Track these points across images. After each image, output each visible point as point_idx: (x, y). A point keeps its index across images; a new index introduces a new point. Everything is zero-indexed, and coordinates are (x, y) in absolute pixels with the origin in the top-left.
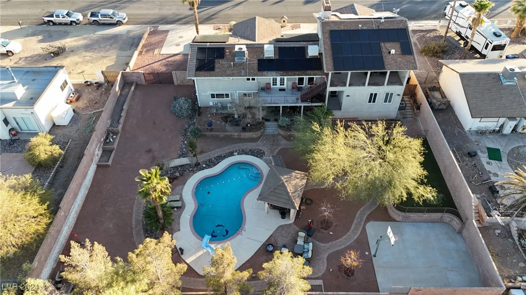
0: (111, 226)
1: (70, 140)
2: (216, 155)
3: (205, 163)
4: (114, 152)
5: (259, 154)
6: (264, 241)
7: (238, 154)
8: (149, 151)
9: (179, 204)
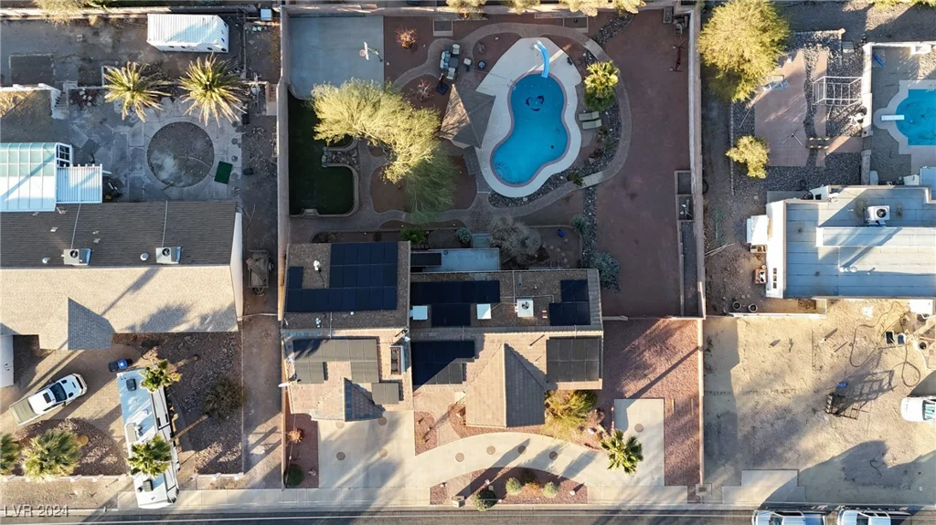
0: (649, 91)
1: (733, 193)
2: (549, 194)
3: (562, 182)
4: (676, 191)
5: (498, 199)
6: (489, 78)
7: (522, 198)
8: (633, 196)
9: (582, 117)
